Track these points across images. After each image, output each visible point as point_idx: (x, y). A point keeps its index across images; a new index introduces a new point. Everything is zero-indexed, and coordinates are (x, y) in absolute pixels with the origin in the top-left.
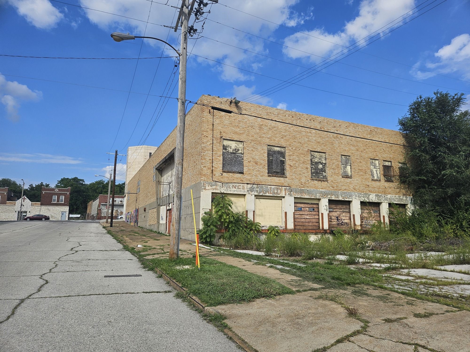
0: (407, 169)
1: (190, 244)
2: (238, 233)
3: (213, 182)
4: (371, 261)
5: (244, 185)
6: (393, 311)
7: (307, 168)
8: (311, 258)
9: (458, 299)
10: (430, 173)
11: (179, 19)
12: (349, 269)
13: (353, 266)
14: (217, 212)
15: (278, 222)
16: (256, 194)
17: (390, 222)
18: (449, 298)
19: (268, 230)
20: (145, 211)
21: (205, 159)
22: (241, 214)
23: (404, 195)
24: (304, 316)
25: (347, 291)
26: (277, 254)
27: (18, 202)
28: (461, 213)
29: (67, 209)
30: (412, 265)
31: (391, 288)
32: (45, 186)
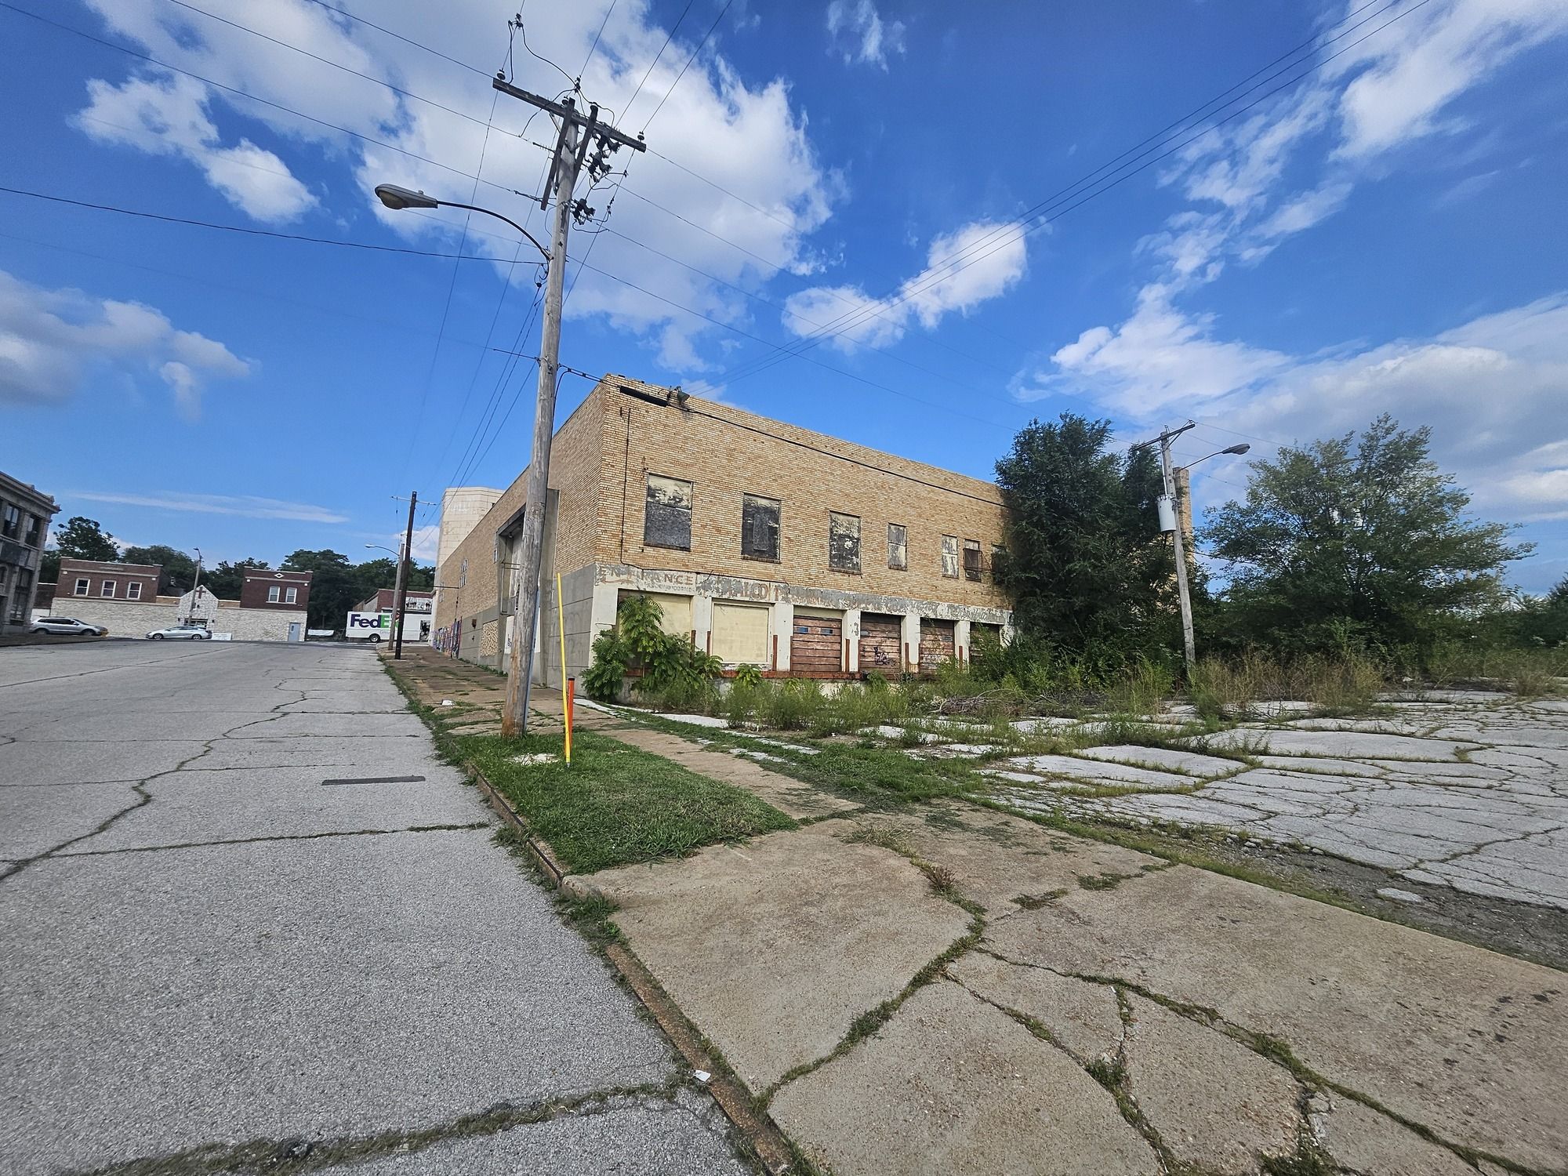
0: (1005, 557)
2: (672, 678)
3: (622, 565)
4: (950, 740)
5: (689, 575)
6: (1029, 870)
7: (822, 547)
8: (826, 734)
9: (1151, 832)
10: (1045, 567)
11: (551, 177)
12: (908, 759)
13: (914, 751)
14: (627, 632)
15: (758, 656)
16: (715, 595)
17: (971, 657)
18: (1131, 828)
19: (738, 672)
20: (474, 626)
21: (606, 515)
22: (681, 637)
23: (997, 607)
24: (823, 897)
25: (916, 818)
26: (754, 725)
27: (186, 599)
28: (1095, 645)
29: (302, 617)
30: (1030, 747)
31: (1007, 807)
32: (255, 566)
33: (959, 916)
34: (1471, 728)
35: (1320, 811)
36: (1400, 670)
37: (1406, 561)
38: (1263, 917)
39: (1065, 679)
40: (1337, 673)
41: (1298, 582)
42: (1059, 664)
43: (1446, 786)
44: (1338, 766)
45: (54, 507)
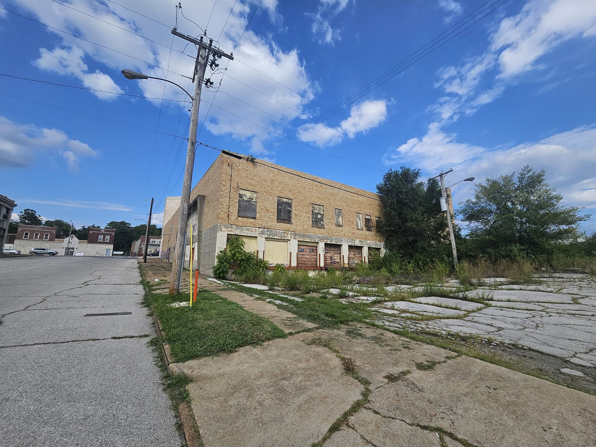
0: (381, 222)
1: (205, 278)
2: (248, 270)
3: (229, 225)
4: (359, 294)
5: (256, 228)
6: (392, 359)
7: (309, 217)
8: (308, 293)
9: (448, 338)
10: (397, 225)
12: (341, 303)
13: (344, 300)
14: (231, 251)
15: (284, 260)
16: (266, 236)
17: (369, 261)
18: (438, 336)
19: (275, 267)
20: (174, 249)
22: (252, 253)
23: (379, 241)
24: (292, 374)
25: (341, 332)
26: (279, 288)
27: (66, 240)
28: (417, 255)
29: (111, 247)
30: (393, 298)
31: (382, 326)
32: (95, 228)
33: (357, 386)
34: (575, 289)
35: (522, 327)
36: (541, 266)
37: (540, 221)
38: (509, 386)
39: (406, 269)
40: (515, 267)
41: (497, 230)
42: (404, 263)
43: (574, 315)
44: (524, 306)
45: (15, 205)
